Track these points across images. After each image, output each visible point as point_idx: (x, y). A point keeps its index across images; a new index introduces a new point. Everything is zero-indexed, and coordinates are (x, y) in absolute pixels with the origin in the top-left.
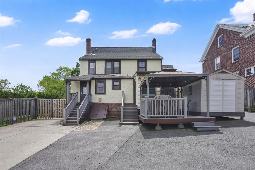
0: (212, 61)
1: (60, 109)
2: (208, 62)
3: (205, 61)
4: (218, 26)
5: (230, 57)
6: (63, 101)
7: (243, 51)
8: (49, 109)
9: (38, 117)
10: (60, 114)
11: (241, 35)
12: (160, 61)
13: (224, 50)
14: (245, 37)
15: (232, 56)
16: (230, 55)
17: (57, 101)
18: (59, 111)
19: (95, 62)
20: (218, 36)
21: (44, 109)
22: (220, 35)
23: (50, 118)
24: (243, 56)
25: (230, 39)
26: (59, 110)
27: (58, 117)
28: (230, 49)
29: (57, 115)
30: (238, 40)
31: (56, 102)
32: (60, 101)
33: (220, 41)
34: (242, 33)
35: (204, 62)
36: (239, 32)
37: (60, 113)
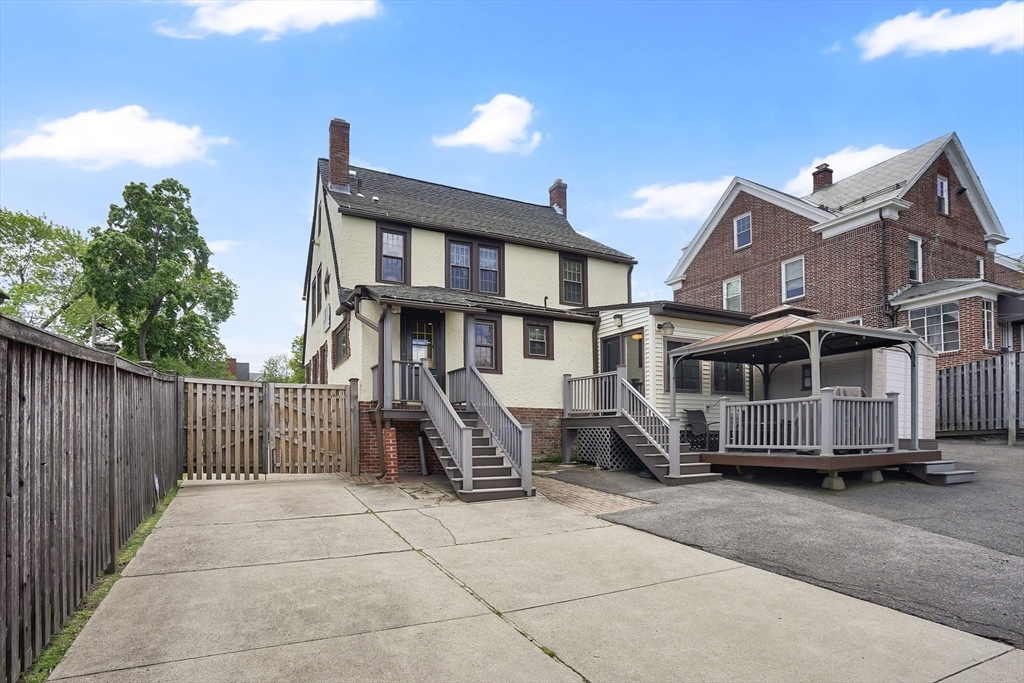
0: (713, 286)
1: (309, 435)
2: (697, 287)
3: (683, 281)
4: (738, 184)
5: (775, 285)
6: (321, 393)
7: (815, 273)
8: (251, 432)
9: (185, 475)
10: (309, 455)
11: (814, 229)
12: (625, 270)
13: (755, 260)
14: (826, 235)
15: (780, 282)
16: (775, 279)
17: (290, 396)
18: (305, 440)
19: (408, 235)
20: (735, 215)
21: (224, 431)
22: (741, 214)
23: (256, 478)
24: (816, 288)
25: (775, 231)
26: (301, 437)
27: (295, 471)
28: (776, 260)
29: (294, 461)
30: (801, 238)
31: (286, 399)
32: (308, 392)
33: (739, 230)
34: (816, 223)
35: (679, 286)
36: (806, 218)
37: (308, 451)
